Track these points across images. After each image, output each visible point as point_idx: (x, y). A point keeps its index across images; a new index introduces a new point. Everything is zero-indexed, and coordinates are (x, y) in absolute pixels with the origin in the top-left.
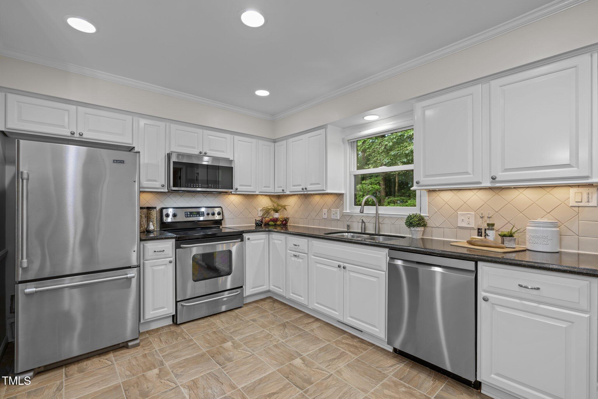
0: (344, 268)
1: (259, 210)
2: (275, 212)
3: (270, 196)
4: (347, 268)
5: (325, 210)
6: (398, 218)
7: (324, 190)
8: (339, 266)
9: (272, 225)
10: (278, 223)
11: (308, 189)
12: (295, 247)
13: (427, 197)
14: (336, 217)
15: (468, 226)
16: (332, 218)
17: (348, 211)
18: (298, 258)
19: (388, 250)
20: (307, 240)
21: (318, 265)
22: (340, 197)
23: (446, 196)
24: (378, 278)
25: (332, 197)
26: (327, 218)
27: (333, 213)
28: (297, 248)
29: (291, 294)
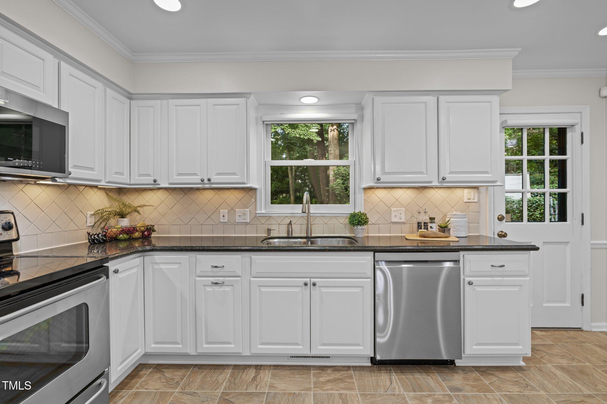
0: (314, 285)
1: (89, 215)
2: (120, 218)
3: (106, 190)
4: (318, 285)
5: (224, 211)
6: (336, 216)
7: (244, 183)
8: (306, 284)
9: (125, 240)
10: (137, 235)
11: (212, 181)
12: (215, 269)
13: (363, 195)
14: (244, 219)
15: (400, 221)
16: (236, 222)
17: (263, 212)
18: (221, 286)
19: (372, 253)
20: (240, 256)
21: (263, 289)
22: (251, 193)
23: (381, 194)
24: (362, 287)
25: (236, 193)
26: (227, 221)
27: (240, 214)
28: (220, 271)
29: (205, 346)
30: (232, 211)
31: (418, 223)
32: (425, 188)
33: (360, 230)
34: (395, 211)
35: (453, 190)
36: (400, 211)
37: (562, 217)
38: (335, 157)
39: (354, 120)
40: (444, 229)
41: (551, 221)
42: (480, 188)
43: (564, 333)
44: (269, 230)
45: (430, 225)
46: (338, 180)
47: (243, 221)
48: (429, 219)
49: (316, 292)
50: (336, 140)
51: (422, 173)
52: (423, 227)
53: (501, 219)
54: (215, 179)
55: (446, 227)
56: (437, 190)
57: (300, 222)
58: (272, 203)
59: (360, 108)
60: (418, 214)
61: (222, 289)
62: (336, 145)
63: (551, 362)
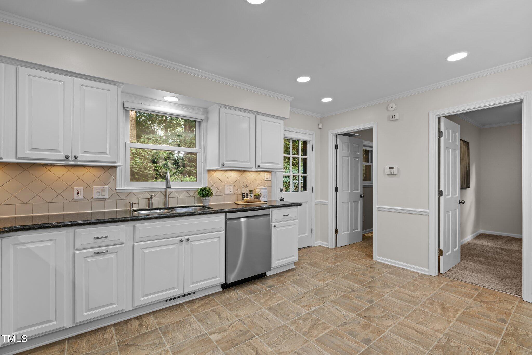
0: (188, 240)
4: (190, 240)
5: (79, 188)
6: (187, 191)
7: (115, 162)
8: (181, 241)
11: (79, 159)
12: (98, 240)
13: (207, 175)
14: (102, 195)
15: (230, 193)
16: (94, 198)
17: (123, 188)
18: (105, 255)
19: (225, 214)
20: (124, 226)
21: (146, 251)
22: (110, 171)
23: (219, 174)
24: (219, 237)
25: (93, 171)
26: (83, 198)
27: (97, 191)
28: (104, 241)
29: (85, 314)
30: (88, 187)
31: (243, 194)
32: (245, 171)
33: (208, 200)
34: (227, 186)
35: (259, 173)
36: (231, 187)
37: (305, 189)
38: (132, 137)
39: (202, 119)
40: (257, 197)
41: (301, 191)
42: (272, 172)
43: (306, 249)
44: (131, 204)
45: (249, 195)
46: (136, 159)
47: (102, 197)
48: (249, 191)
49: (188, 246)
50: (133, 119)
51: (247, 162)
52: (245, 196)
53: (281, 190)
54: (82, 156)
55: (258, 196)
56: (251, 172)
57: (158, 196)
58: (132, 180)
59: (206, 111)
60: (242, 188)
61: (105, 257)
62: (133, 124)
63: (304, 263)
